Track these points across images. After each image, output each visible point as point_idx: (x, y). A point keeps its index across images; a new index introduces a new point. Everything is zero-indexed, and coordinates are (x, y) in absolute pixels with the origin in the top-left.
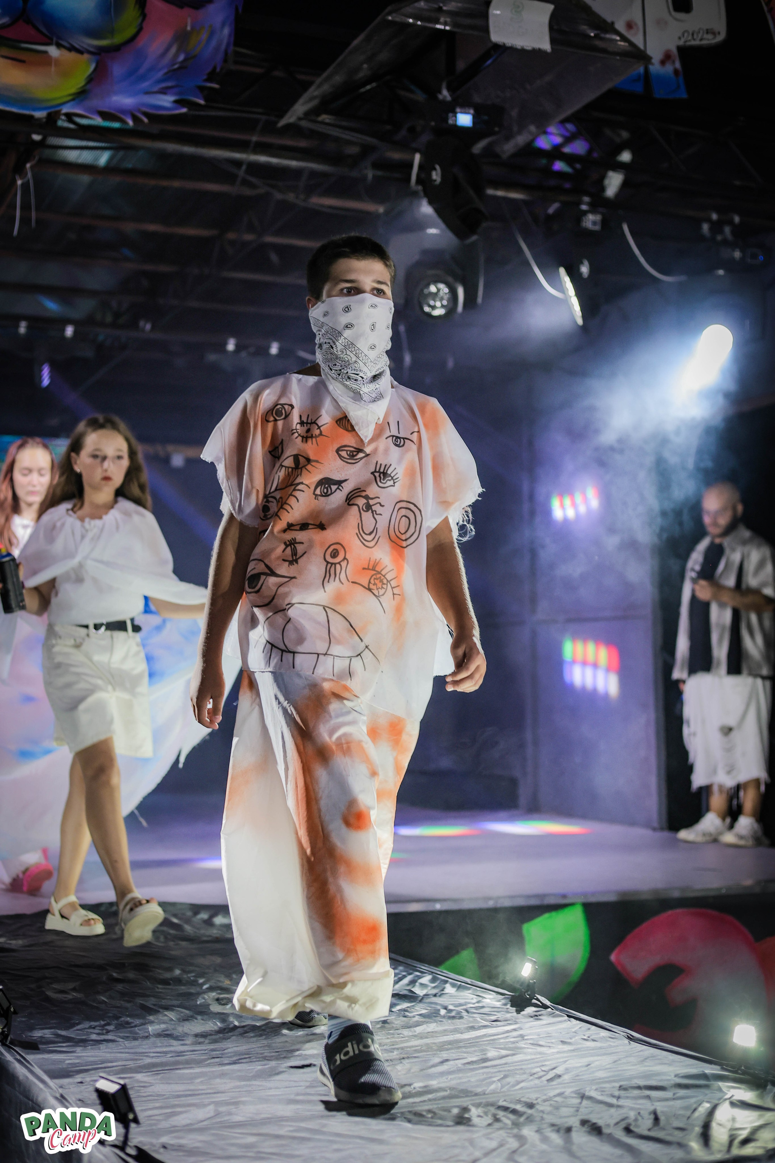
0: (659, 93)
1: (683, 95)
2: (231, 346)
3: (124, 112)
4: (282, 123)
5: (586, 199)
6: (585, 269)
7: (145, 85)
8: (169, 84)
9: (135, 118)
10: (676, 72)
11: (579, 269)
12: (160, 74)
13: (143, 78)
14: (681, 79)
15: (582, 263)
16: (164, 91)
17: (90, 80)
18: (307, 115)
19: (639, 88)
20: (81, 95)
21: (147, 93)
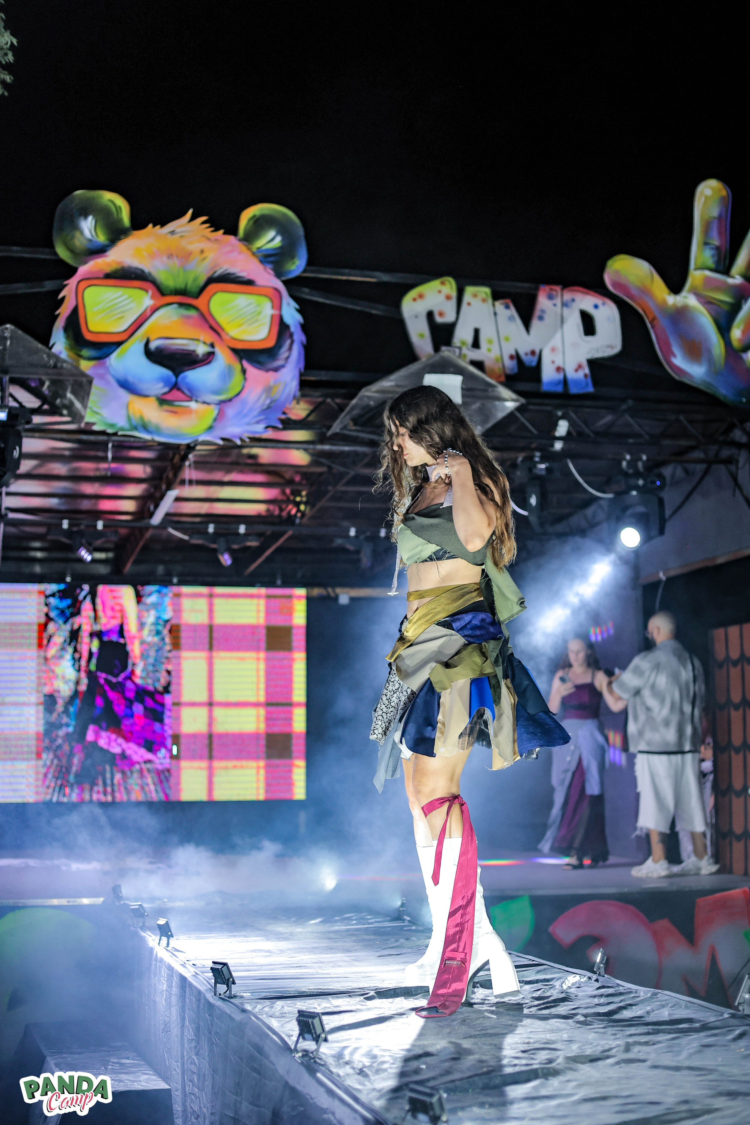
0: (574, 390)
1: (591, 389)
2: (353, 532)
3: (235, 437)
4: (329, 433)
5: (538, 454)
6: (533, 501)
7: (246, 420)
8: (262, 417)
9: (242, 440)
10: (586, 376)
11: (529, 500)
12: (255, 413)
13: (246, 416)
14: (589, 380)
15: (531, 496)
16: (258, 422)
17: (215, 420)
18: (345, 427)
19: (560, 389)
20: (210, 428)
21: (249, 424)
